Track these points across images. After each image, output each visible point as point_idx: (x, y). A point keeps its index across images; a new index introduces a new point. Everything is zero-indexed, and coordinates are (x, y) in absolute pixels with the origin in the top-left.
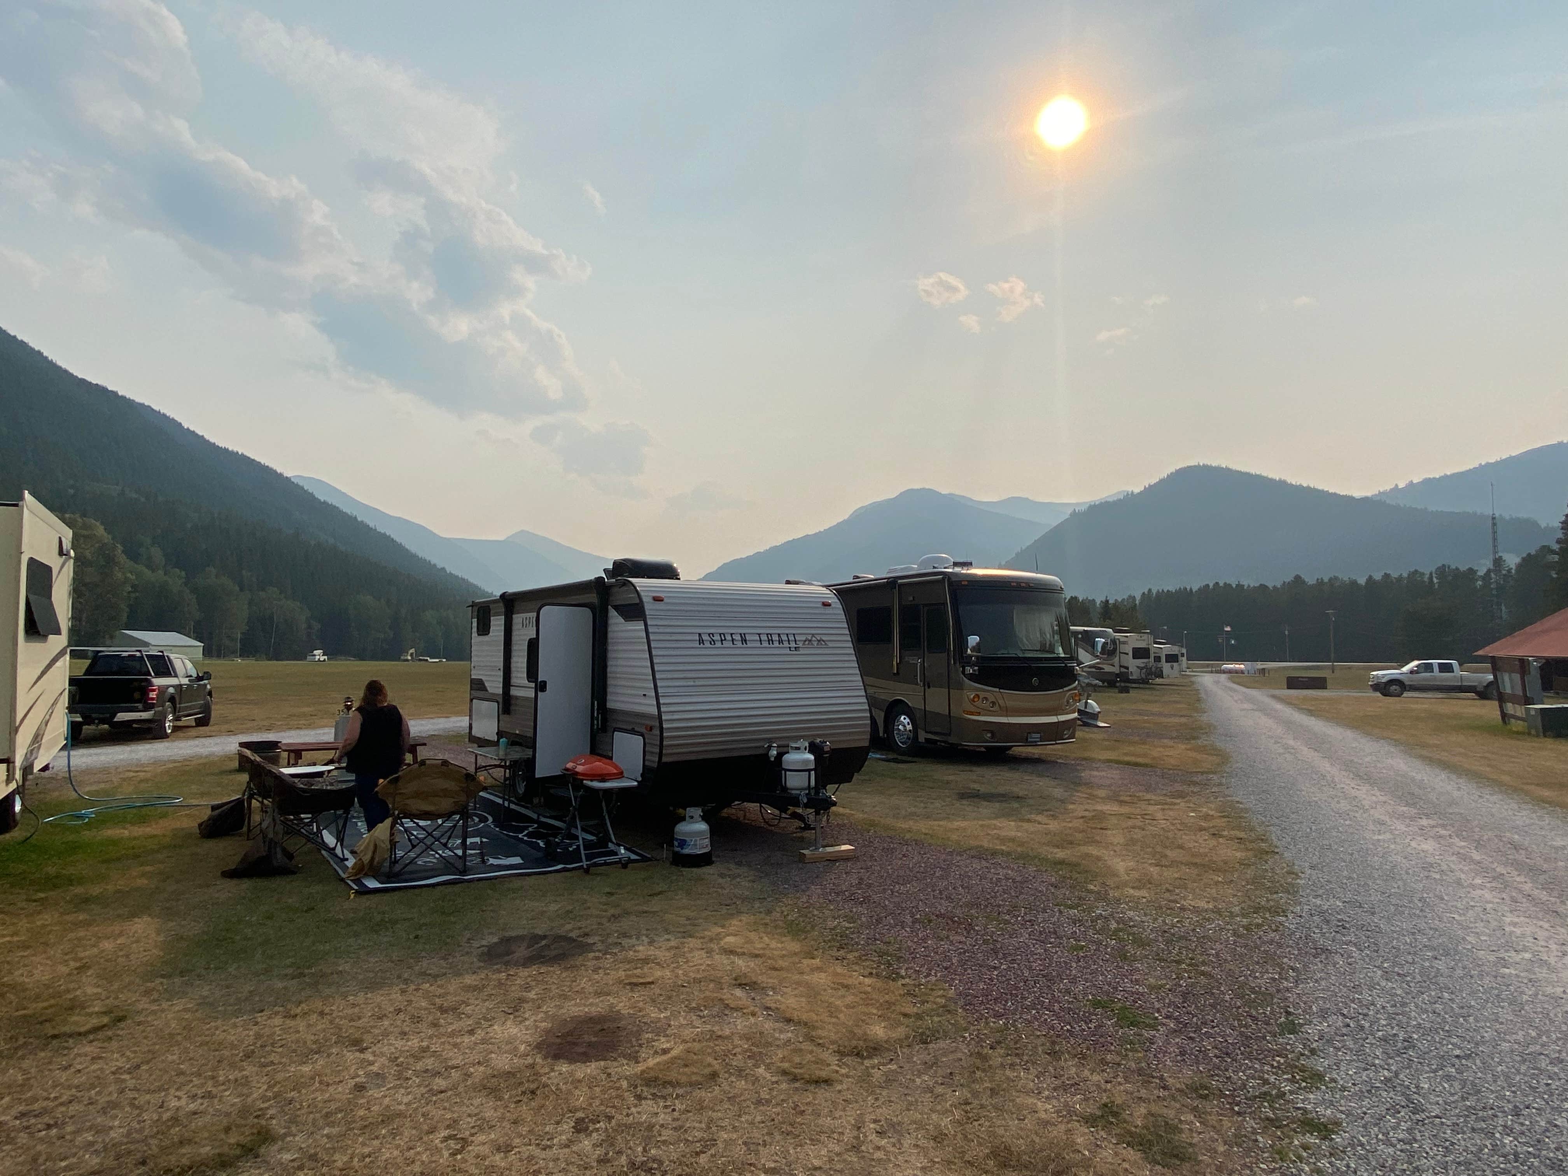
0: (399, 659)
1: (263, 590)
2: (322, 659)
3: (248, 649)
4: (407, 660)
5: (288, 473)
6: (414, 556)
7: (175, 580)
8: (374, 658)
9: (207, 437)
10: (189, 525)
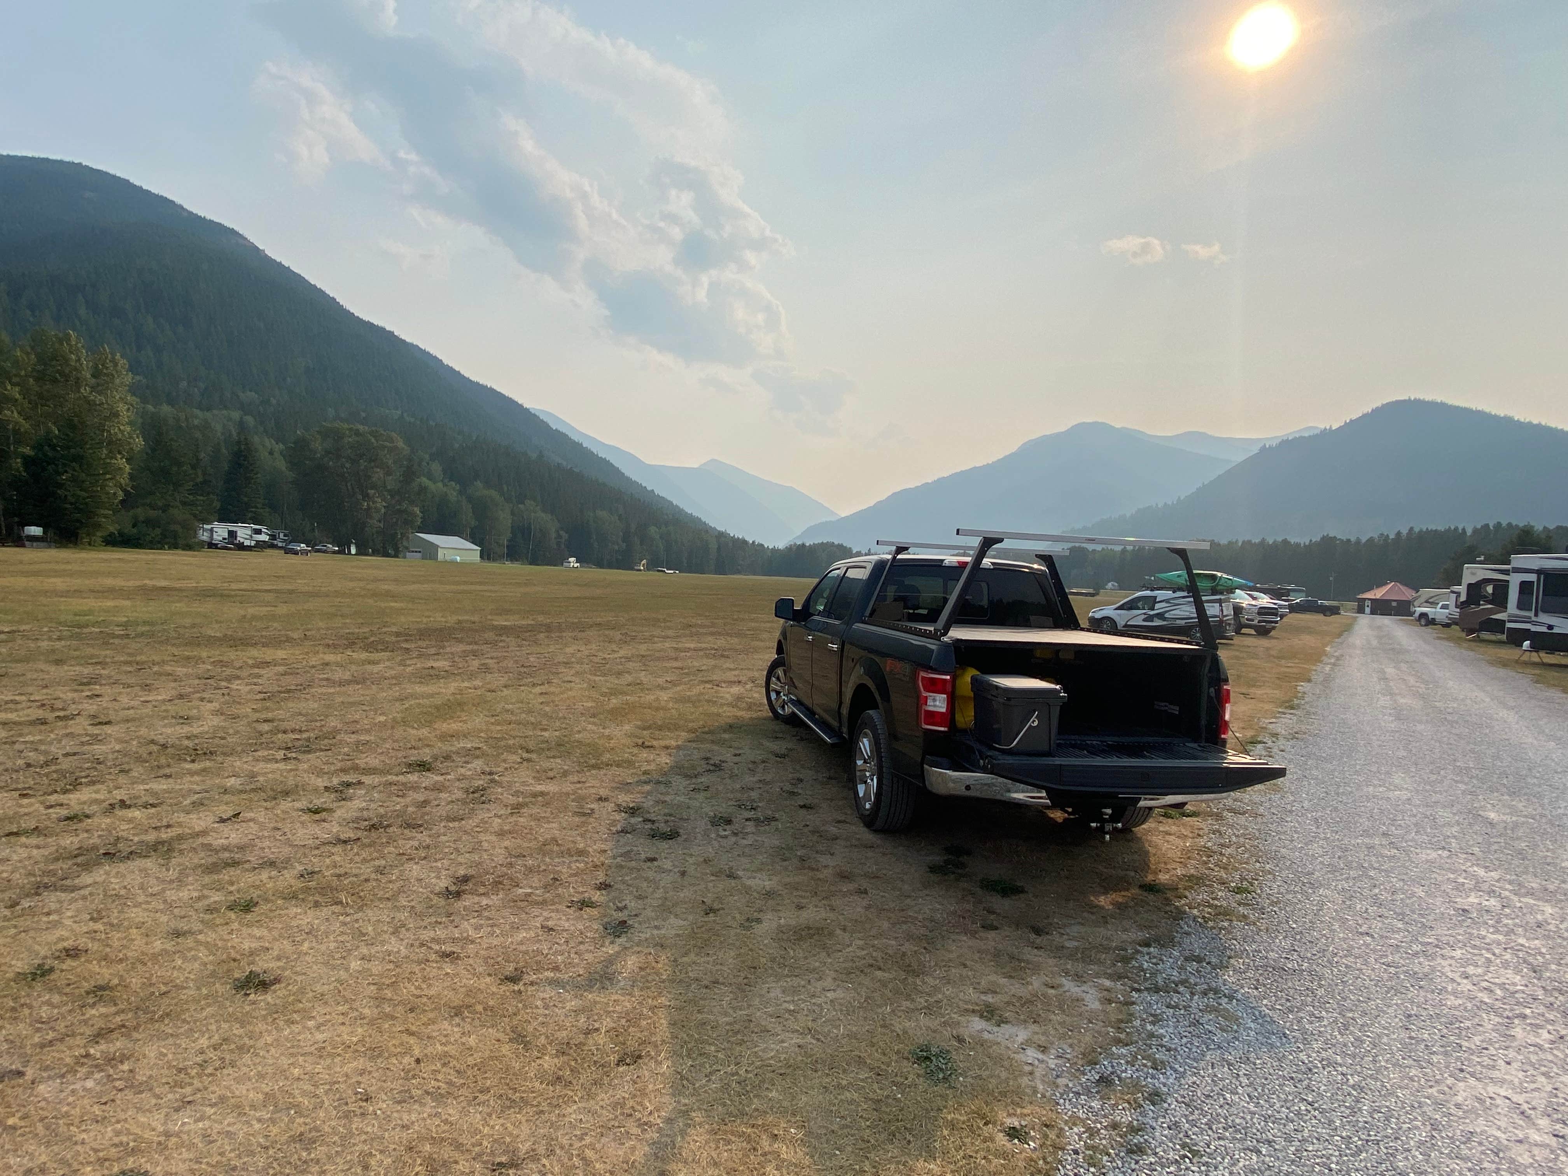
0: (632, 569)
1: (523, 503)
2: (576, 565)
3: (513, 554)
4: (640, 570)
5: (527, 405)
6: (628, 479)
7: (452, 492)
8: (610, 566)
9: (462, 372)
10: (457, 446)
